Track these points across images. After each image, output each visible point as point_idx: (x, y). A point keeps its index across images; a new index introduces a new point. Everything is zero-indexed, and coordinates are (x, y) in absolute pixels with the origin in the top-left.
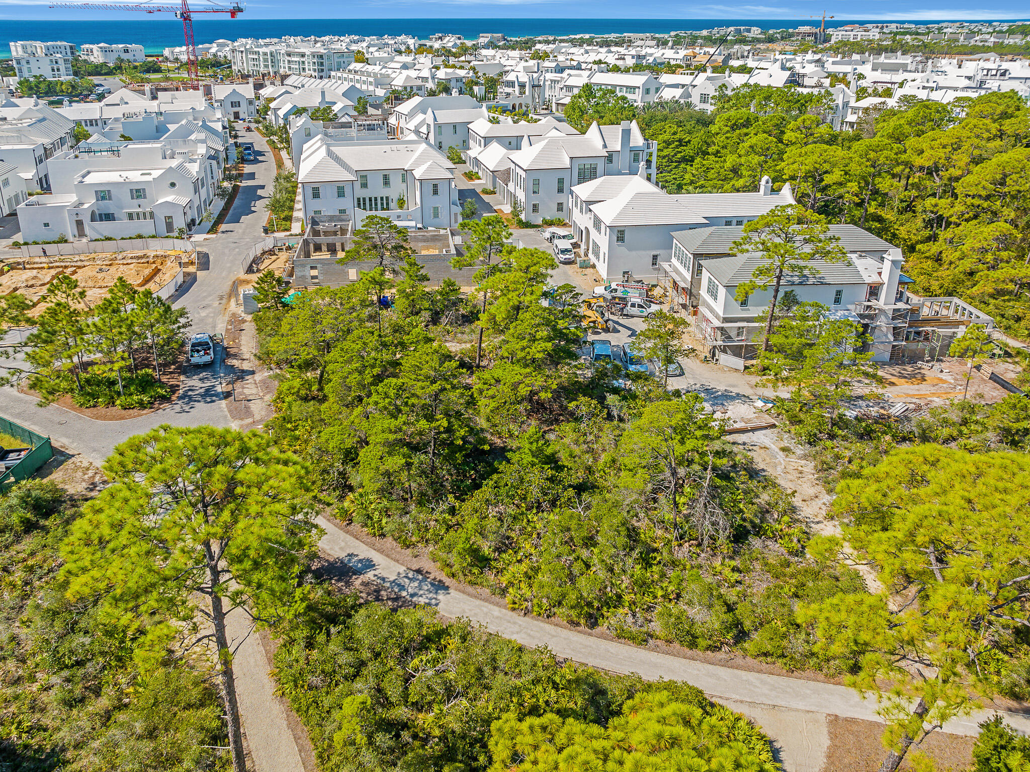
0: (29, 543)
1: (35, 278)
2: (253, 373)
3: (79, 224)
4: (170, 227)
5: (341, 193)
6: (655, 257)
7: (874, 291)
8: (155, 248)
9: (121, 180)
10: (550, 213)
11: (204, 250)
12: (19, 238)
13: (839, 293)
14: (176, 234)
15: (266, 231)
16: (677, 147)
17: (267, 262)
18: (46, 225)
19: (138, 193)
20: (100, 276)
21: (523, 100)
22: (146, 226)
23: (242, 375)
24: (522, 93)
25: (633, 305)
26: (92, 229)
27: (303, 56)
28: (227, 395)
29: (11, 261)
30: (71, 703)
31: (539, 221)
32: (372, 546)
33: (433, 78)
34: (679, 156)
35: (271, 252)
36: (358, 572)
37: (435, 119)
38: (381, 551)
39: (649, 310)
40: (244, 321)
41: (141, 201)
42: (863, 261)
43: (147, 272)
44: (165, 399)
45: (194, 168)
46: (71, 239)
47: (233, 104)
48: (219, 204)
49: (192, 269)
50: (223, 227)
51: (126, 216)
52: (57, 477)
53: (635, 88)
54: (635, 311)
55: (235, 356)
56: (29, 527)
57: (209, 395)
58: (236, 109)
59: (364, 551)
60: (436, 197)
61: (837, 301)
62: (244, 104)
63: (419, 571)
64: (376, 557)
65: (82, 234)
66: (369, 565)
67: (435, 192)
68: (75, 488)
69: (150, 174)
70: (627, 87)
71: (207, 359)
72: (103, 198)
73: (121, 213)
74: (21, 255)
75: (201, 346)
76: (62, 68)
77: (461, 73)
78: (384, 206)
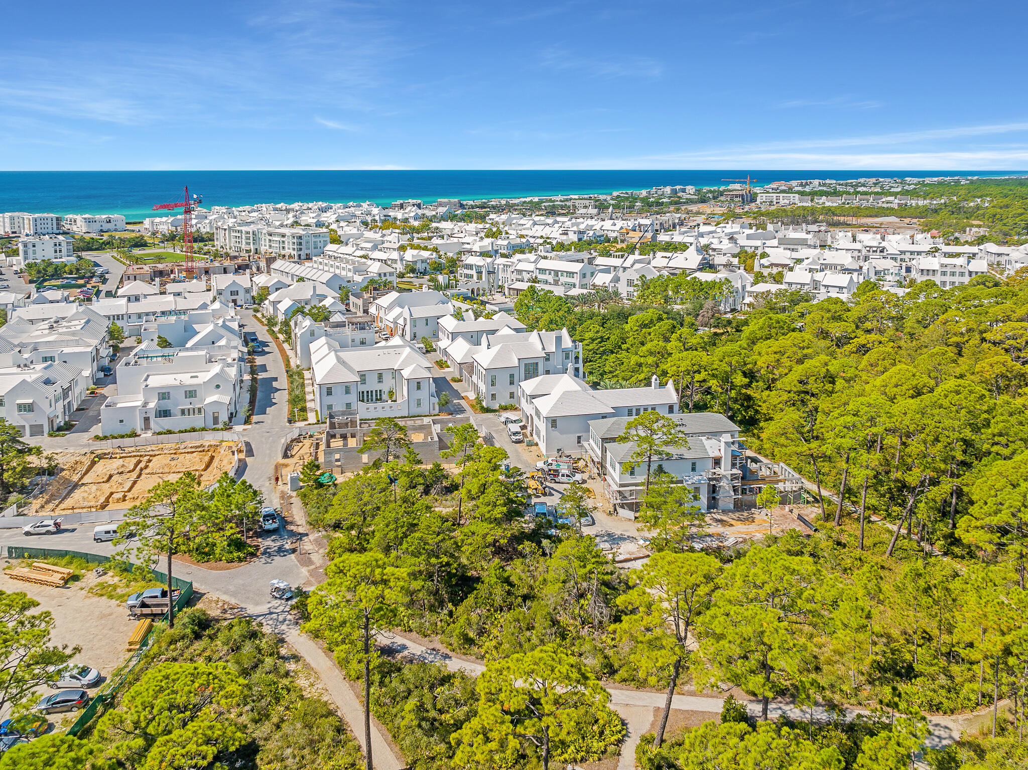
1: (123, 466)
2: (307, 535)
3: (147, 419)
4: (216, 420)
5: (348, 391)
6: (579, 438)
7: (717, 462)
8: (208, 439)
9: (177, 383)
10: (504, 400)
11: (247, 439)
12: (96, 430)
13: (694, 464)
14: (220, 426)
15: (290, 422)
16: (600, 343)
17: (296, 449)
18: (121, 421)
19: (191, 394)
20: (173, 463)
21: (480, 285)
22: (197, 421)
23: (301, 536)
24: (480, 278)
25: (563, 475)
26: (157, 424)
27: (283, 236)
28: (294, 551)
29: (100, 452)
31: (497, 407)
32: (405, 637)
33: (402, 260)
34: (601, 349)
35: (297, 440)
36: (399, 652)
37: (411, 315)
38: (410, 640)
39: (574, 479)
40: (291, 497)
41: (191, 400)
42: (710, 441)
43: (207, 459)
44: (253, 555)
45: (233, 372)
46: (139, 432)
47: (232, 293)
48: (246, 397)
49: (242, 456)
50: (255, 418)
51: (180, 413)
52: (199, 606)
53: (573, 273)
54: (565, 479)
55: (291, 523)
56: (198, 636)
57: (281, 551)
58: (234, 297)
59: (400, 640)
60: (419, 391)
61: (693, 469)
62: (242, 293)
63: (433, 649)
64: (408, 643)
65: (147, 427)
66: (404, 647)
67: (419, 388)
68: (214, 613)
69: (197, 377)
70: (567, 272)
71: (275, 526)
72: (164, 398)
73: (176, 410)
74: (106, 447)
75: (270, 517)
76: (64, 250)
77: (425, 254)
78: (378, 397)
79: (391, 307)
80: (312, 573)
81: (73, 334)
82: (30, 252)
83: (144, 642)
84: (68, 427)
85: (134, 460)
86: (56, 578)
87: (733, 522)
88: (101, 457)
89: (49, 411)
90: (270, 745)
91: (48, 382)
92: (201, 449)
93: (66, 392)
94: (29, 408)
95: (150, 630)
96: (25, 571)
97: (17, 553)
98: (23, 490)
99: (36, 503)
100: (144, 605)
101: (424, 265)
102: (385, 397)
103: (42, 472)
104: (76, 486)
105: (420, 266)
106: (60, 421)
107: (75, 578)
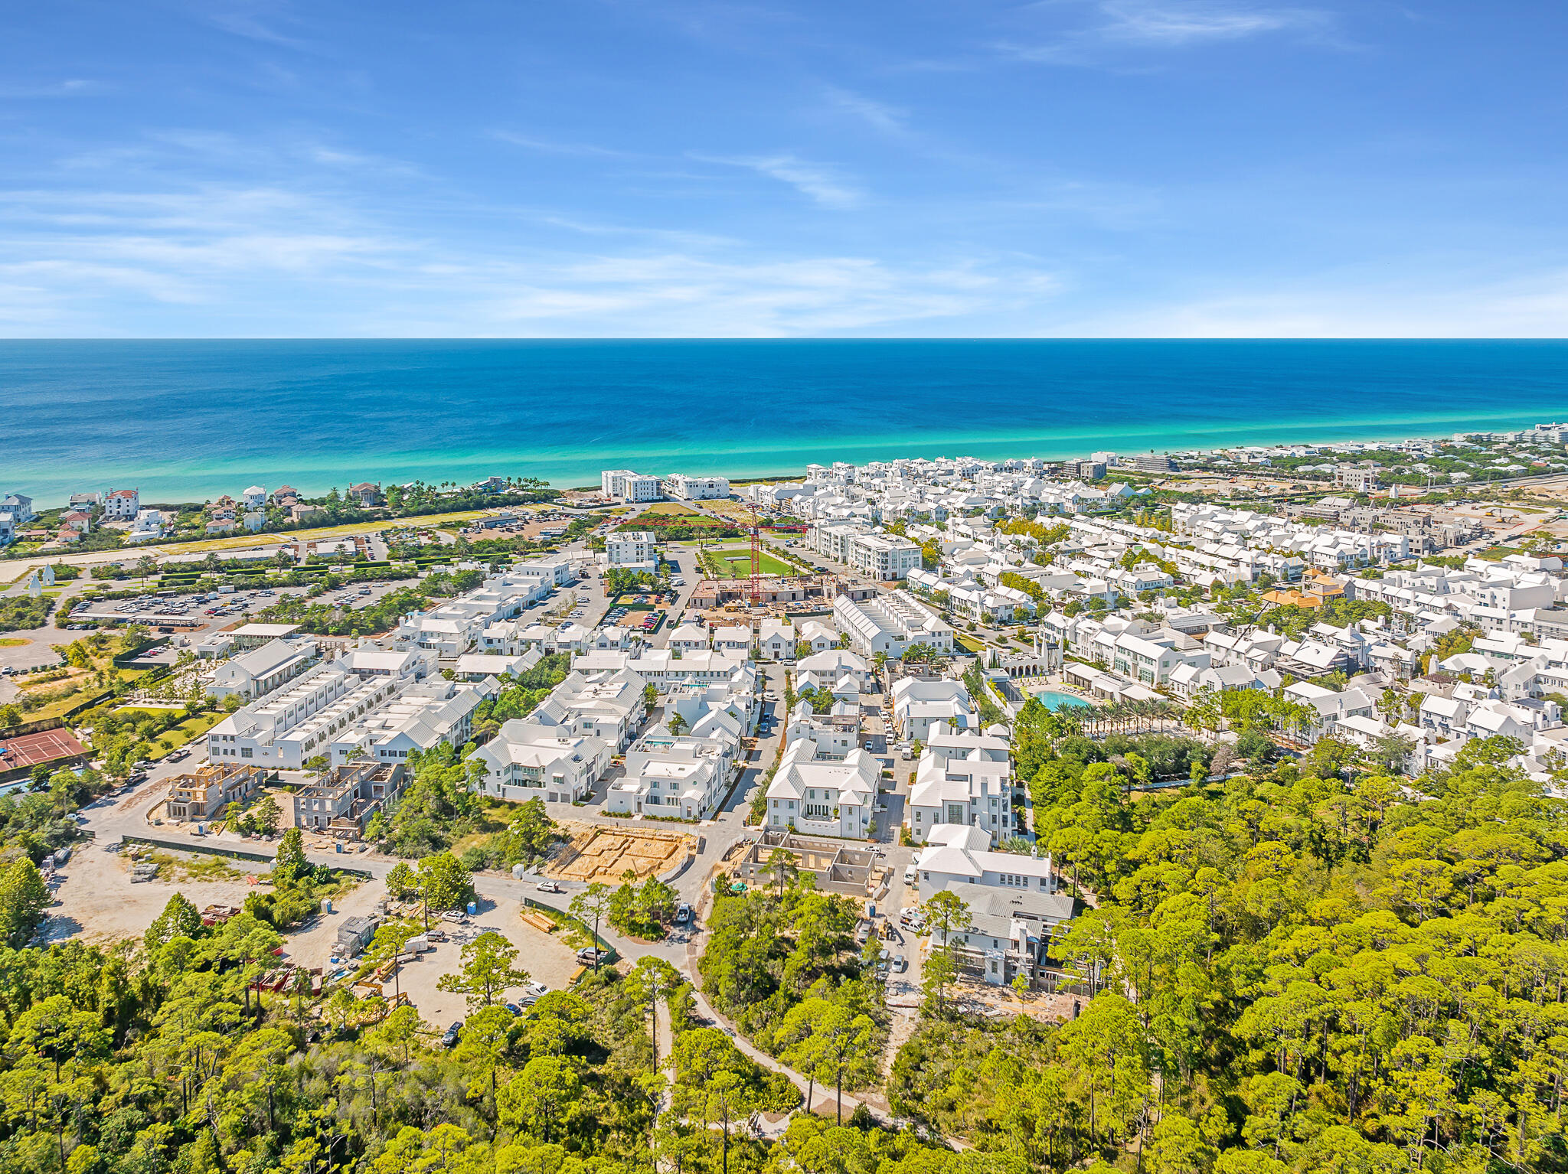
0: (606, 990)
1: (614, 843)
2: (703, 930)
3: (639, 804)
4: (689, 813)
5: (791, 806)
7: (1016, 944)
8: (679, 830)
9: (666, 774)
11: (705, 836)
12: (605, 806)
13: (996, 942)
14: (691, 819)
15: (745, 823)
17: (736, 853)
18: (622, 802)
19: (675, 785)
21: (1037, 663)
22: (674, 810)
23: (697, 931)
26: (646, 809)
27: (869, 549)
28: (688, 941)
29: (601, 827)
30: (616, 1039)
33: (981, 604)
35: (740, 845)
38: (719, 1018)
40: (708, 897)
41: (676, 791)
43: (671, 848)
44: (663, 938)
45: (710, 769)
46: (632, 814)
47: (775, 646)
48: (724, 792)
49: (694, 852)
50: (722, 815)
51: (665, 802)
52: (616, 966)
53: (1152, 660)
55: (697, 919)
56: (607, 984)
57: (681, 939)
59: (714, 1018)
60: (851, 816)
61: (996, 946)
62: (783, 646)
64: (718, 1021)
65: (640, 810)
67: (850, 812)
68: (622, 972)
69: (682, 770)
70: (1146, 657)
71: (685, 919)
72: (655, 787)
73: (663, 798)
74: (607, 823)
75: (684, 911)
76: (646, 552)
77: (1016, 594)
78: (823, 813)
79: (902, 695)
80: (691, 960)
81: (610, 701)
82: (614, 553)
83: (579, 980)
84: (587, 798)
85: (622, 839)
86: (545, 927)
87: (1014, 999)
88: (602, 832)
89: (574, 784)
90: (618, 1054)
91: (576, 759)
92: (670, 839)
93: (589, 768)
94: (560, 780)
95: (584, 973)
96: (530, 917)
97: (529, 903)
98: (543, 854)
99: (550, 865)
100: (585, 957)
101: (1009, 612)
102: (831, 813)
103: (558, 838)
104: (579, 855)
105: (1003, 614)
106: (583, 791)
107: (556, 928)
